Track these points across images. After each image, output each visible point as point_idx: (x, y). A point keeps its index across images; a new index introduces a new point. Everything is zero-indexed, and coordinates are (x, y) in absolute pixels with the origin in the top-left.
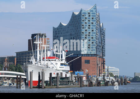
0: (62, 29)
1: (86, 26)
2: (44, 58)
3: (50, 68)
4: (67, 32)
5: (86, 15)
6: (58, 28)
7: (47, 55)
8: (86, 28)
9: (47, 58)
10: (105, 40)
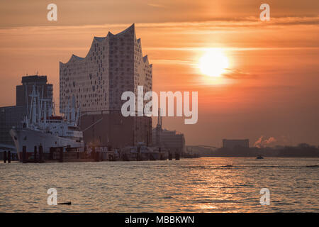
0: (75, 65)
1: (117, 61)
2: (42, 119)
3: (51, 133)
4: (84, 72)
5: (116, 44)
6: (68, 65)
7: (47, 113)
8: (116, 65)
9: (47, 118)
10: (151, 84)
